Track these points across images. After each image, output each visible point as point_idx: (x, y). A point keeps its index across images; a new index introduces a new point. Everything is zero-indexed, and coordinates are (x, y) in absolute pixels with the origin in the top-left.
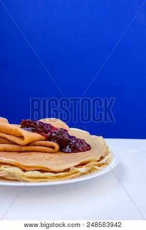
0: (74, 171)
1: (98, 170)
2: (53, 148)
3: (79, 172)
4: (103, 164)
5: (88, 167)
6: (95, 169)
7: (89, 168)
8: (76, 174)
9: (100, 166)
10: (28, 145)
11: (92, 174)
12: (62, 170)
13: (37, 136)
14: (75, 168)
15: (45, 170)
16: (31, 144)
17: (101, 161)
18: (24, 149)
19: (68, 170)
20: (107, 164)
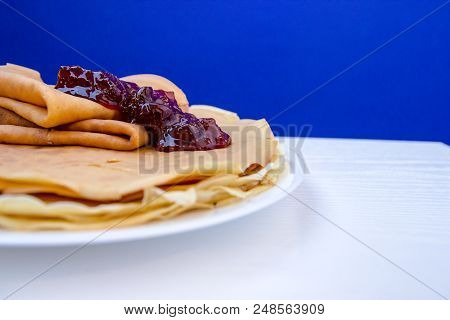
0: (156, 202)
1: (240, 200)
2: (126, 136)
3: (172, 204)
4: (260, 183)
5: (206, 189)
6: (229, 196)
7: (209, 195)
8: (164, 210)
9: (247, 188)
10: (63, 127)
11: (220, 210)
12: (117, 196)
13: (89, 106)
14: (159, 191)
15: (61, 192)
16: (72, 127)
17: (253, 175)
18: (51, 137)
19: (136, 197)
20: (271, 184)
